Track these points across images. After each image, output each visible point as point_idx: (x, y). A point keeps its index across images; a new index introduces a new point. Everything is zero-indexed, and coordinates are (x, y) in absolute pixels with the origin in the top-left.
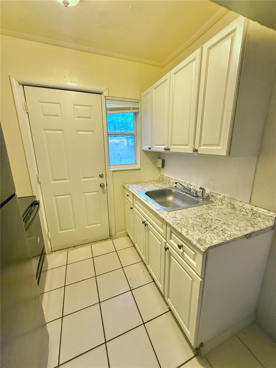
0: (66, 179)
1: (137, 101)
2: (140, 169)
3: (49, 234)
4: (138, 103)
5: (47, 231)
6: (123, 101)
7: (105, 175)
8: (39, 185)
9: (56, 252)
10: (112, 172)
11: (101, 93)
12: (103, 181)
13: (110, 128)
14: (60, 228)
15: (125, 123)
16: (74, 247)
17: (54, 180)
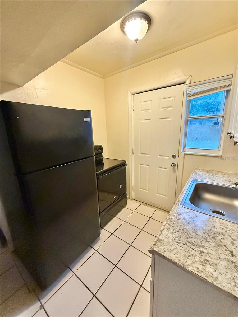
0: (148, 154)
1: (231, 76)
2: (221, 157)
3: (134, 187)
4: (232, 78)
5: (133, 185)
6: (210, 83)
7: (177, 156)
8: (133, 155)
9: (135, 201)
10: (183, 155)
11: (184, 82)
12: (175, 161)
13: (192, 112)
14: (140, 187)
15: (212, 104)
16: (146, 204)
17: (141, 154)
